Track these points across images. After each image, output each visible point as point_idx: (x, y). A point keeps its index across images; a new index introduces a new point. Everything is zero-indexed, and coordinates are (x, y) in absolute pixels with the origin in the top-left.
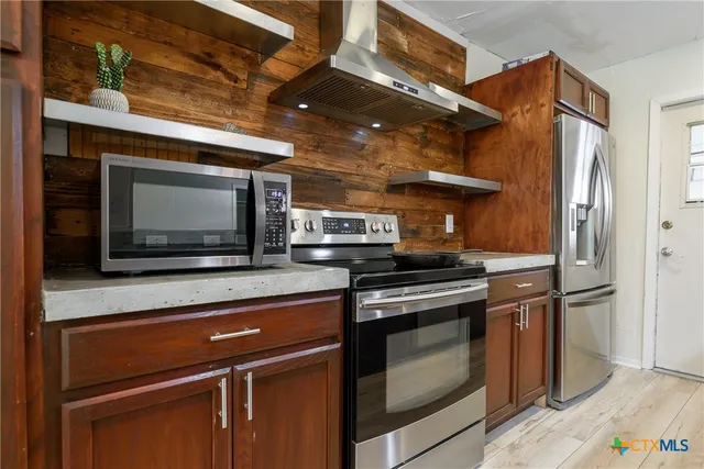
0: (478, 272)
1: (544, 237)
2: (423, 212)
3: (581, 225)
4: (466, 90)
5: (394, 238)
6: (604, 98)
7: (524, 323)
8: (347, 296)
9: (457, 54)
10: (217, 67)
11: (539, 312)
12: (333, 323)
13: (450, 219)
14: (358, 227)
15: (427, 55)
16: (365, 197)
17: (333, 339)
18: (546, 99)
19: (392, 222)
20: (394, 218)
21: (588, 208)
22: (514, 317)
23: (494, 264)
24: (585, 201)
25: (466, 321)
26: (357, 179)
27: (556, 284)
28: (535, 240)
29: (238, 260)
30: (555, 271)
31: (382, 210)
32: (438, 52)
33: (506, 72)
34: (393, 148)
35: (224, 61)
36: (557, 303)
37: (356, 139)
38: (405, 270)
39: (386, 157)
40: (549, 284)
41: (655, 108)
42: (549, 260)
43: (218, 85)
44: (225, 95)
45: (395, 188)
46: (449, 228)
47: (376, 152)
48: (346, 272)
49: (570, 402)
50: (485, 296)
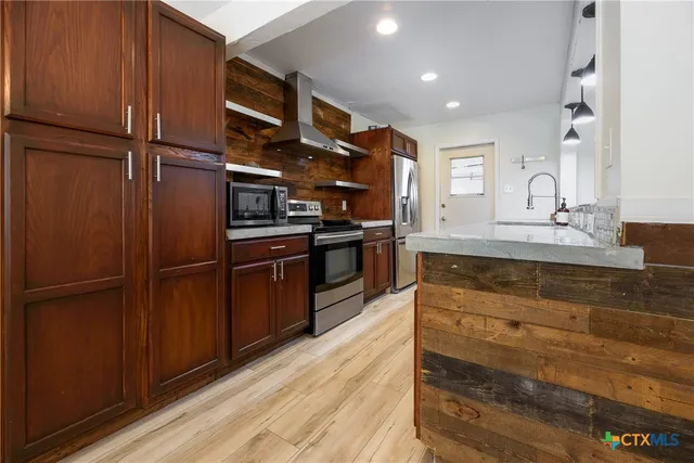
0: (359, 227)
1: (388, 213)
2: (331, 200)
3: (404, 206)
4: (351, 138)
5: (319, 213)
6: (414, 144)
7: (379, 251)
8: (311, 236)
9: (346, 118)
10: (242, 133)
11: (386, 248)
12: (306, 246)
13: (344, 203)
14: (303, 208)
15: (332, 120)
16: (305, 192)
17: (305, 253)
18: (387, 147)
19: (318, 204)
20: (318, 203)
21: (407, 198)
22: (375, 248)
23: (365, 224)
24: (405, 195)
25: (354, 249)
26: (300, 184)
27: (394, 235)
28: (384, 214)
29: (271, 222)
30: (393, 227)
31: (313, 199)
32: (337, 118)
33: (370, 130)
34: (317, 167)
35: (245, 129)
36: (394, 242)
37: (300, 164)
38: (329, 226)
39: (314, 172)
40: (391, 233)
41: (437, 150)
42: (390, 223)
43: (243, 141)
44: (245, 146)
45: (318, 188)
46: (344, 208)
47: (309, 170)
48: (310, 226)
49: (401, 290)
50: (362, 237)
